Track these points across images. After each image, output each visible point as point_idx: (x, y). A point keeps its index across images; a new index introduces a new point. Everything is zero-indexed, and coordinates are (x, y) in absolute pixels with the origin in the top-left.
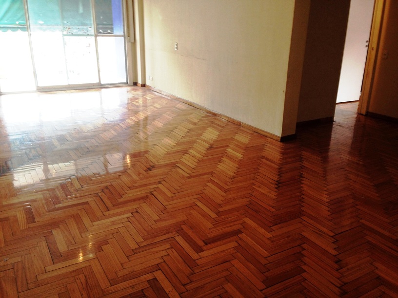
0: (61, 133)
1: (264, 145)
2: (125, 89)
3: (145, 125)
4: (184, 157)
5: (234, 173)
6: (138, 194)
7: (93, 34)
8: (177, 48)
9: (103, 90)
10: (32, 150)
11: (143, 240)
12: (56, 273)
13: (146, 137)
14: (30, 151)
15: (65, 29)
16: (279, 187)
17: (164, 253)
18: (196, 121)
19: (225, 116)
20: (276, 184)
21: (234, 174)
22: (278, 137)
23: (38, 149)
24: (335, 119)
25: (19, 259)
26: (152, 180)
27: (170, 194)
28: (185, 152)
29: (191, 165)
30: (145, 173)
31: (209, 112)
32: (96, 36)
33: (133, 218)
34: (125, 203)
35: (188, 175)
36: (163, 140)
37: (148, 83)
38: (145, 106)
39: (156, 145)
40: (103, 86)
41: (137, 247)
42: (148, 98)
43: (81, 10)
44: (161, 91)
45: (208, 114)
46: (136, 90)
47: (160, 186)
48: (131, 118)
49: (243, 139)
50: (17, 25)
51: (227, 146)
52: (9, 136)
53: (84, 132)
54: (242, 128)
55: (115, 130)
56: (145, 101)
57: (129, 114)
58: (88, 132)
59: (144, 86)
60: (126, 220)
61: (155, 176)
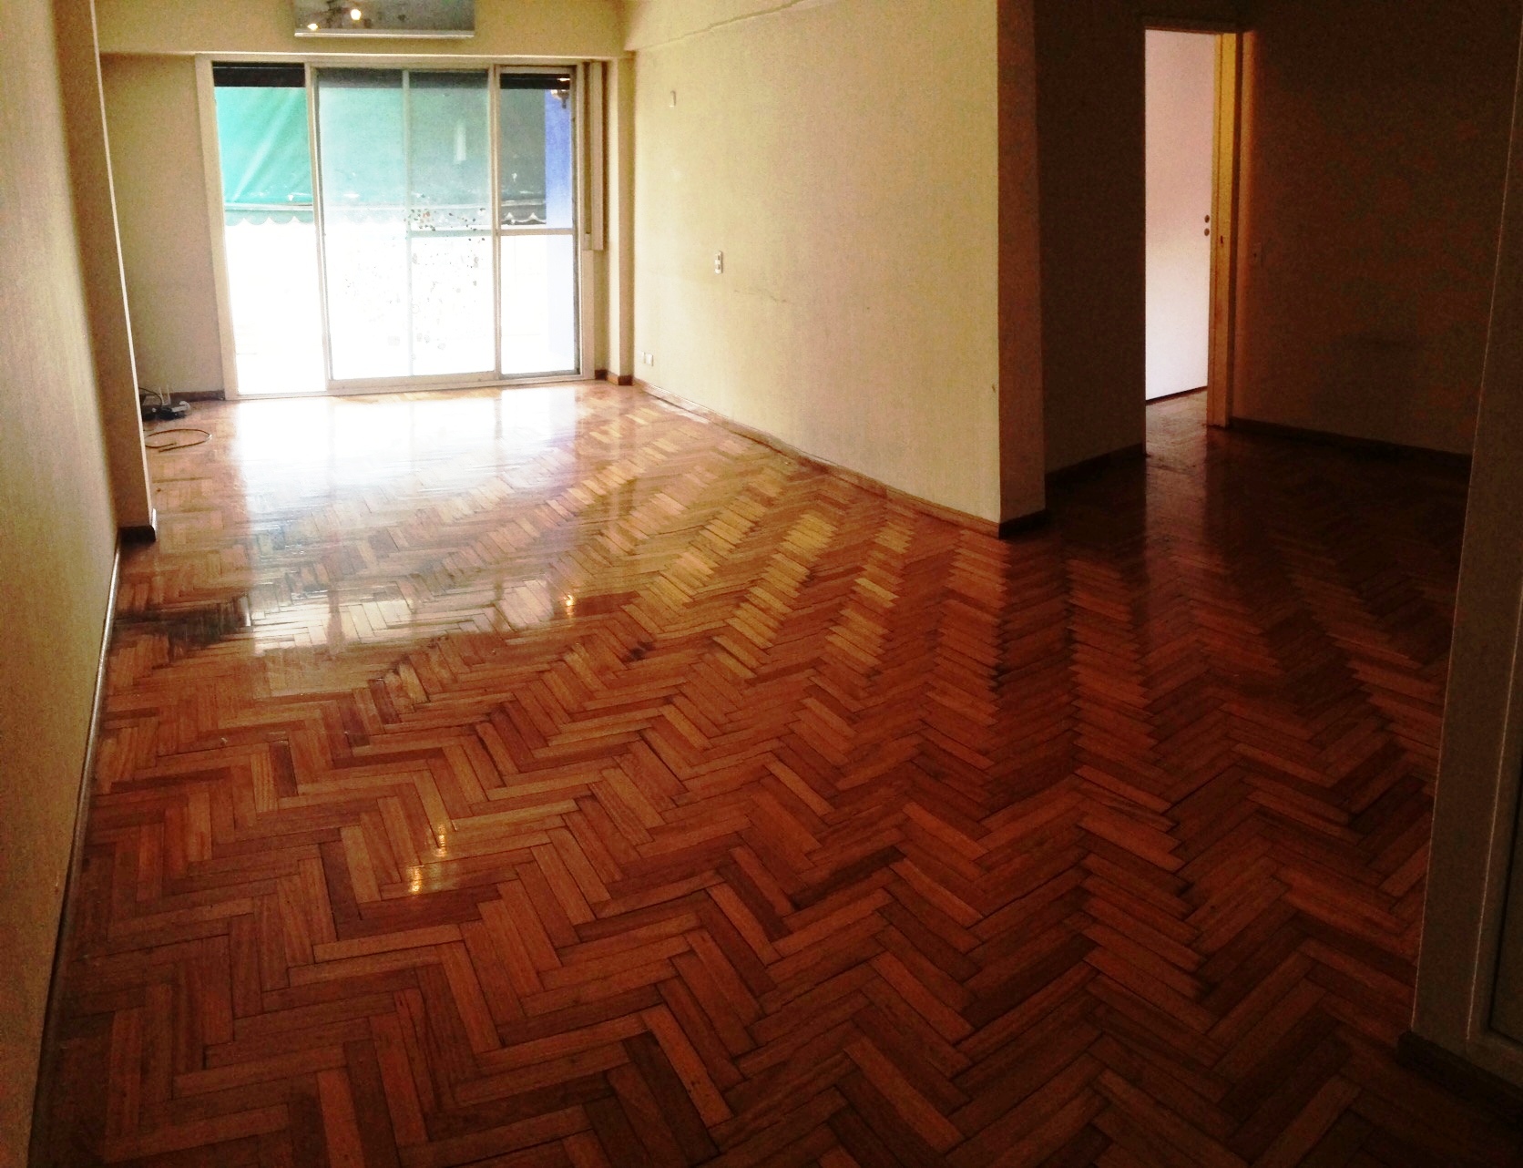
0: (382, 523)
1: (952, 555)
2: (569, 392)
3: (628, 508)
4: (738, 613)
5: (878, 657)
6: (597, 735)
7: (489, 227)
8: (721, 267)
9: (507, 394)
10: (305, 571)
11: (607, 896)
12: (341, 972)
13: (628, 546)
14: (299, 573)
15: (416, 215)
16: (1001, 684)
17: (677, 946)
18: (772, 492)
19: (848, 472)
20: (993, 678)
21: (877, 662)
22: (991, 524)
23: (320, 567)
24: (1150, 447)
25: (245, 906)
26: (644, 692)
27: (697, 740)
28: (740, 597)
29: (759, 641)
30: (623, 667)
31: (805, 462)
32: (498, 234)
33: (578, 818)
34: (558, 762)
35: (750, 675)
36: (679, 557)
37: (639, 374)
38: (628, 444)
39: (657, 573)
40: (507, 382)
41: (590, 917)
42: (639, 421)
43: (461, 154)
44: (678, 399)
45: (804, 469)
46: (602, 395)
47: (668, 712)
48: (586, 482)
49: (895, 540)
50: (288, 203)
51: (858, 570)
52: (248, 522)
53: (444, 525)
54: (889, 506)
55: (534, 522)
56: (630, 430)
57: (577, 472)
58: (454, 524)
59: (627, 381)
60: (558, 822)
61: (652, 679)
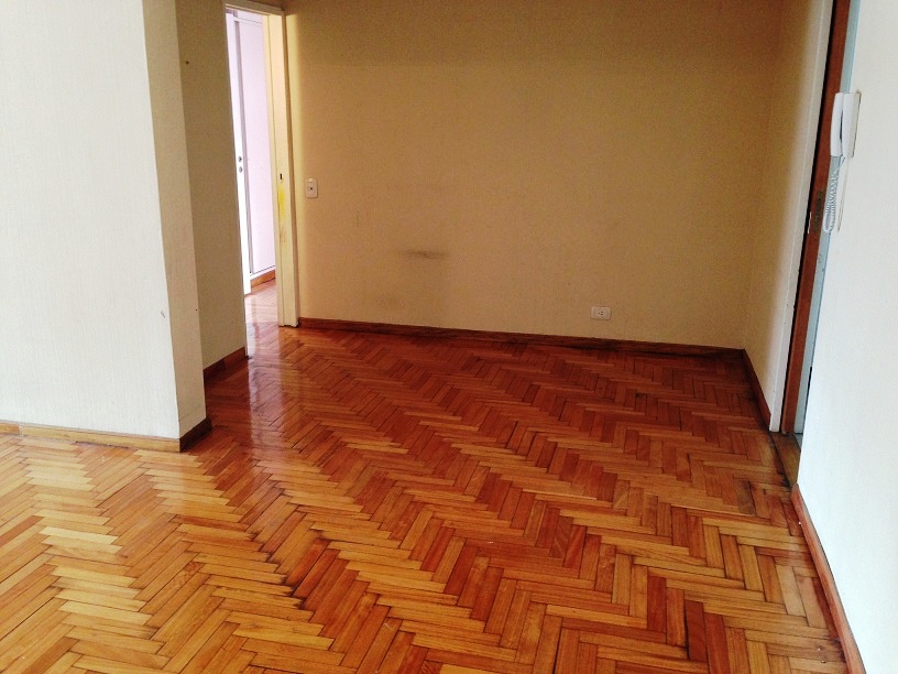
5: (141, 611)
16: (304, 599)
20: (291, 595)
21: (145, 617)
49: (61, 477)
51: (35, 521)
54: (26, 441)
